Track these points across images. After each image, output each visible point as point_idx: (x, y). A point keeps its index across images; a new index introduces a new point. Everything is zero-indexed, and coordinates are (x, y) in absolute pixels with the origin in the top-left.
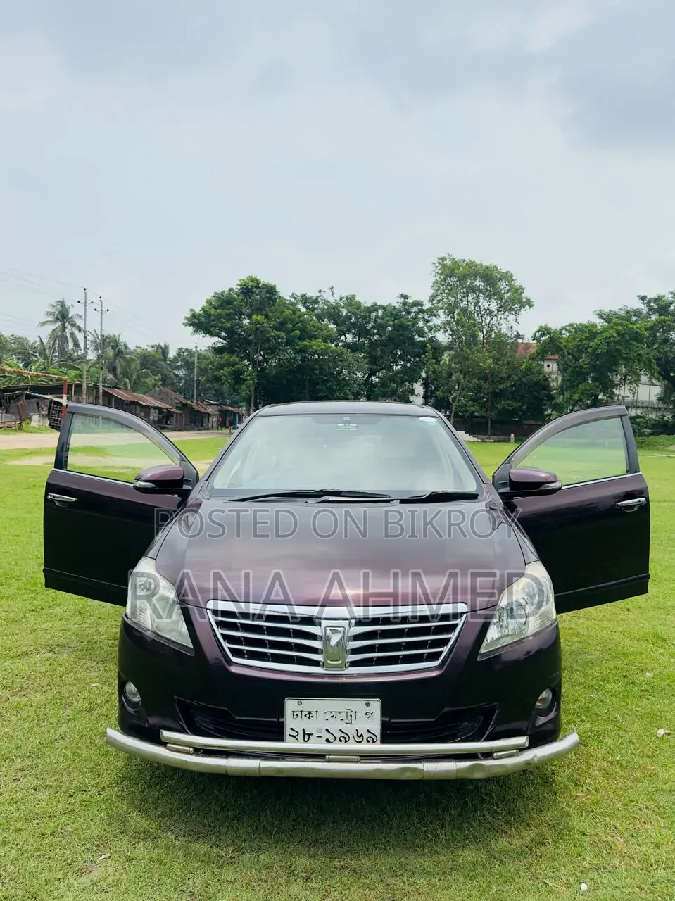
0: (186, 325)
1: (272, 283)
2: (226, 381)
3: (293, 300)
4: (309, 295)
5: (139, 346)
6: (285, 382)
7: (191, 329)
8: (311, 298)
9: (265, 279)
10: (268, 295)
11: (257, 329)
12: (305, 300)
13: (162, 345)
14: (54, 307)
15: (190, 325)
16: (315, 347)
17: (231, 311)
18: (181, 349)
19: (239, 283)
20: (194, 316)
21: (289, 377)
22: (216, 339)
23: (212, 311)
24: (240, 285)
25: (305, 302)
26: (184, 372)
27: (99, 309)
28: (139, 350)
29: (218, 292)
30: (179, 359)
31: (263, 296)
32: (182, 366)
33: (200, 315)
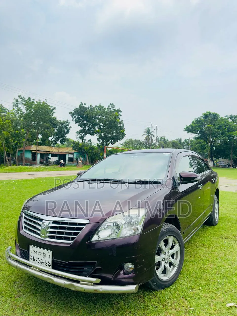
0: (185, 131)
1: (216, 112)
2: (198, 149)
3: (226, 118)
4: (233, 115)
5: (172, 139)
6: (223, 148)
7: (186, 132)
8: (234, 116)
9: (213, 112)
10: (214, 117)
11: (209, 130)
12: (231, 117)
13: (179, 139)
14: (146, 130)
15: (186, 131)
16: (234, 134)
17: (201, 124)
18: (186, 139)
19: (203, 114)
20: (187, 127)
21: (224, 146)
22: (196, 134)
23: (194, 125)
24: (203, 115)
25: (232, 118)
26: (187, 147)
27: (155, 129)
28: (172, 141)
29: (196, 118)
30: (185, 142)
31: (212, 118)
32: (186, 145)
33: (189, 127)
